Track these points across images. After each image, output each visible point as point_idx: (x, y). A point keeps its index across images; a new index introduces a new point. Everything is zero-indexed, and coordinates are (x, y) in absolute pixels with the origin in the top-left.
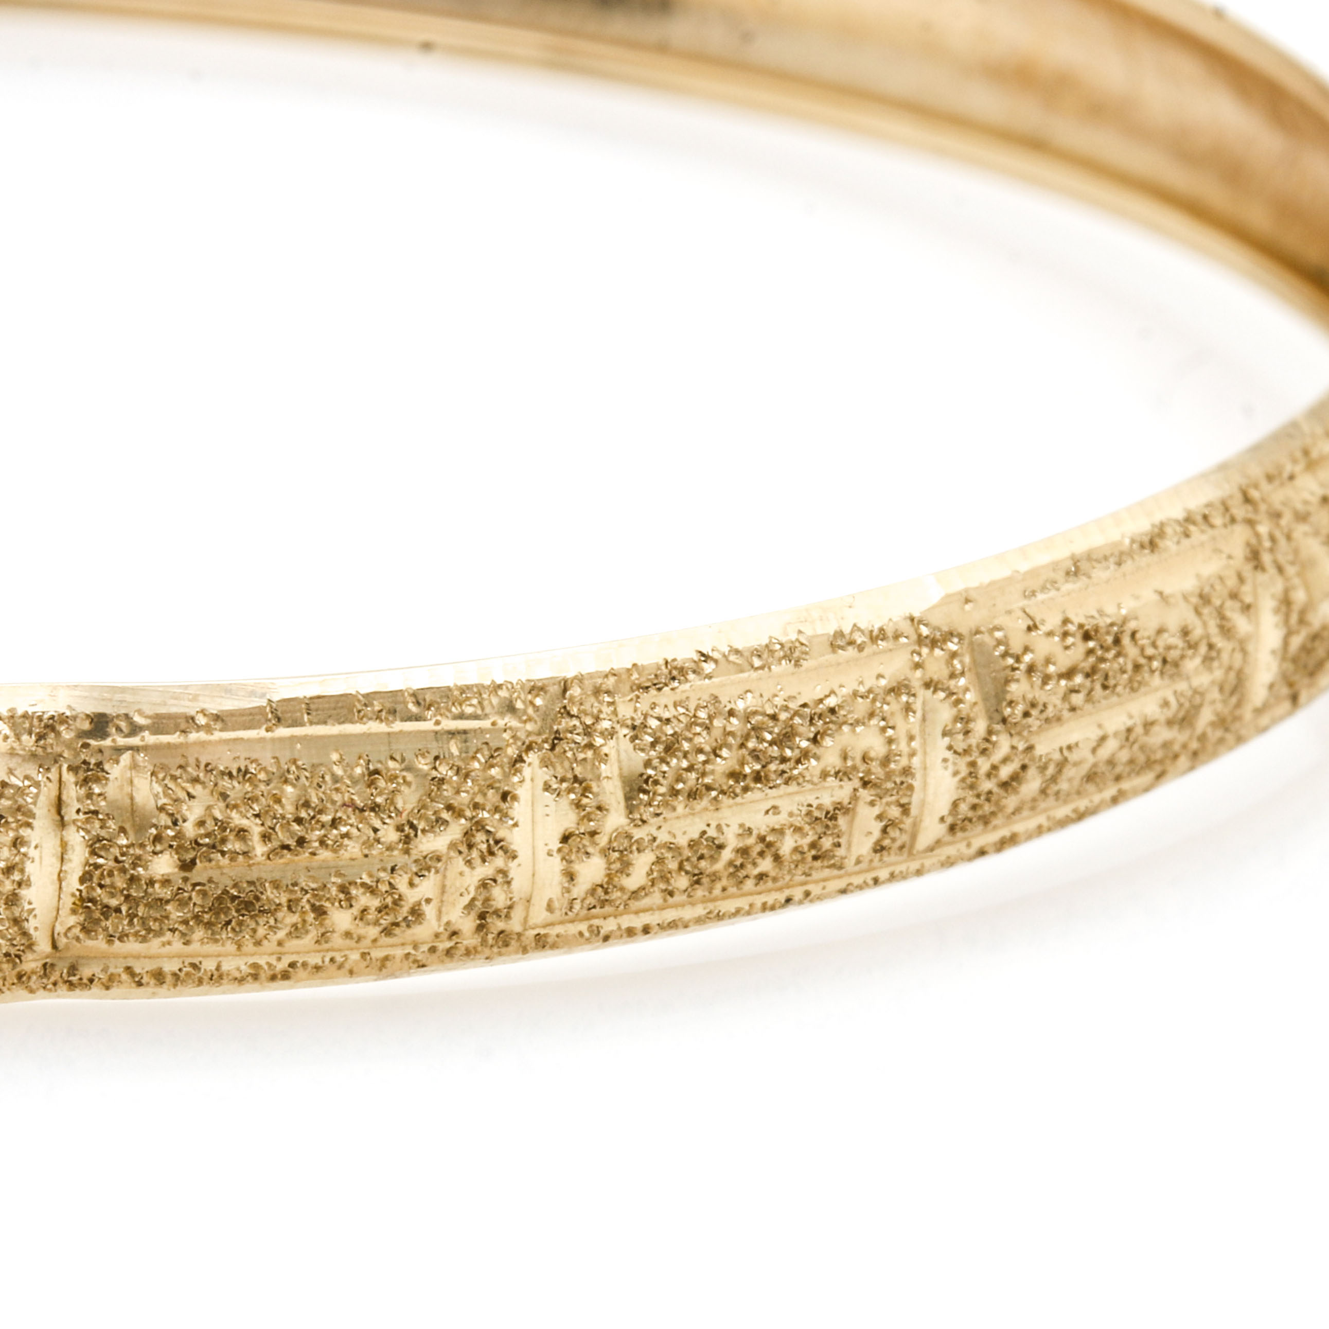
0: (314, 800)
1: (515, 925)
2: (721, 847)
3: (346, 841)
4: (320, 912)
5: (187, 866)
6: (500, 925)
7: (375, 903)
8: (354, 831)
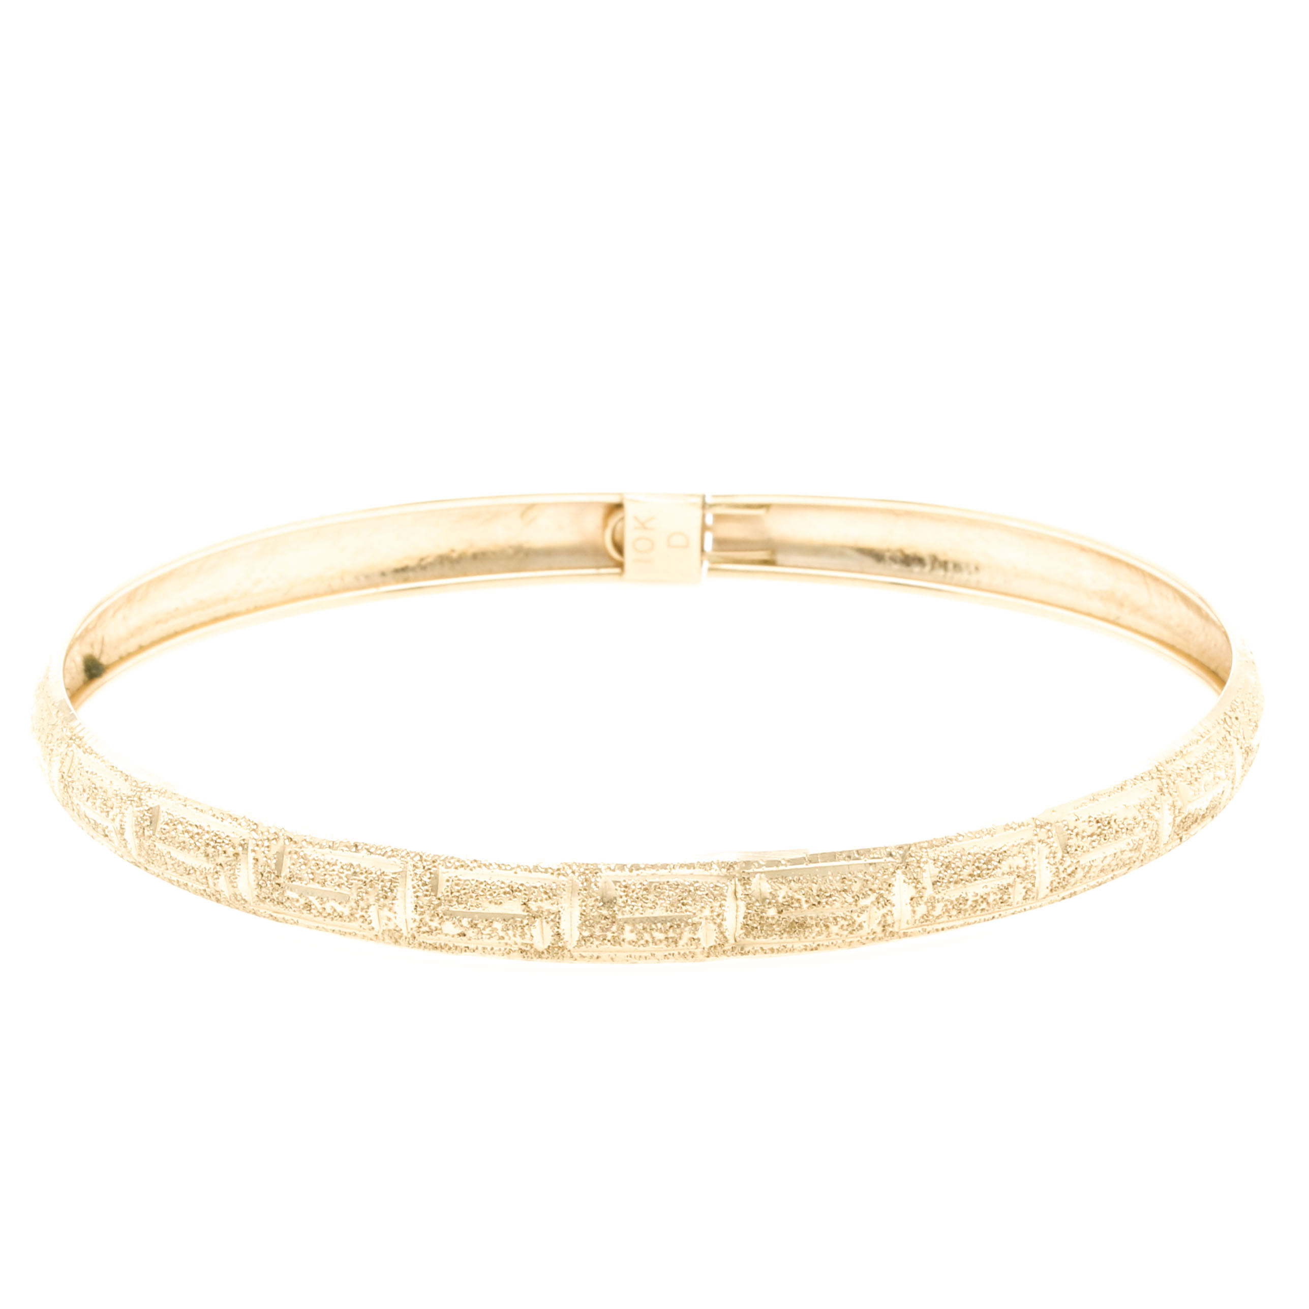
0: (823, 889)
1: (895, 929)
2: (967, 900)
3: (835, 902)
4: (827, 927)
5: (780, 912)
6: (890, 929)
7: (846, 923)
8: (837, 899)
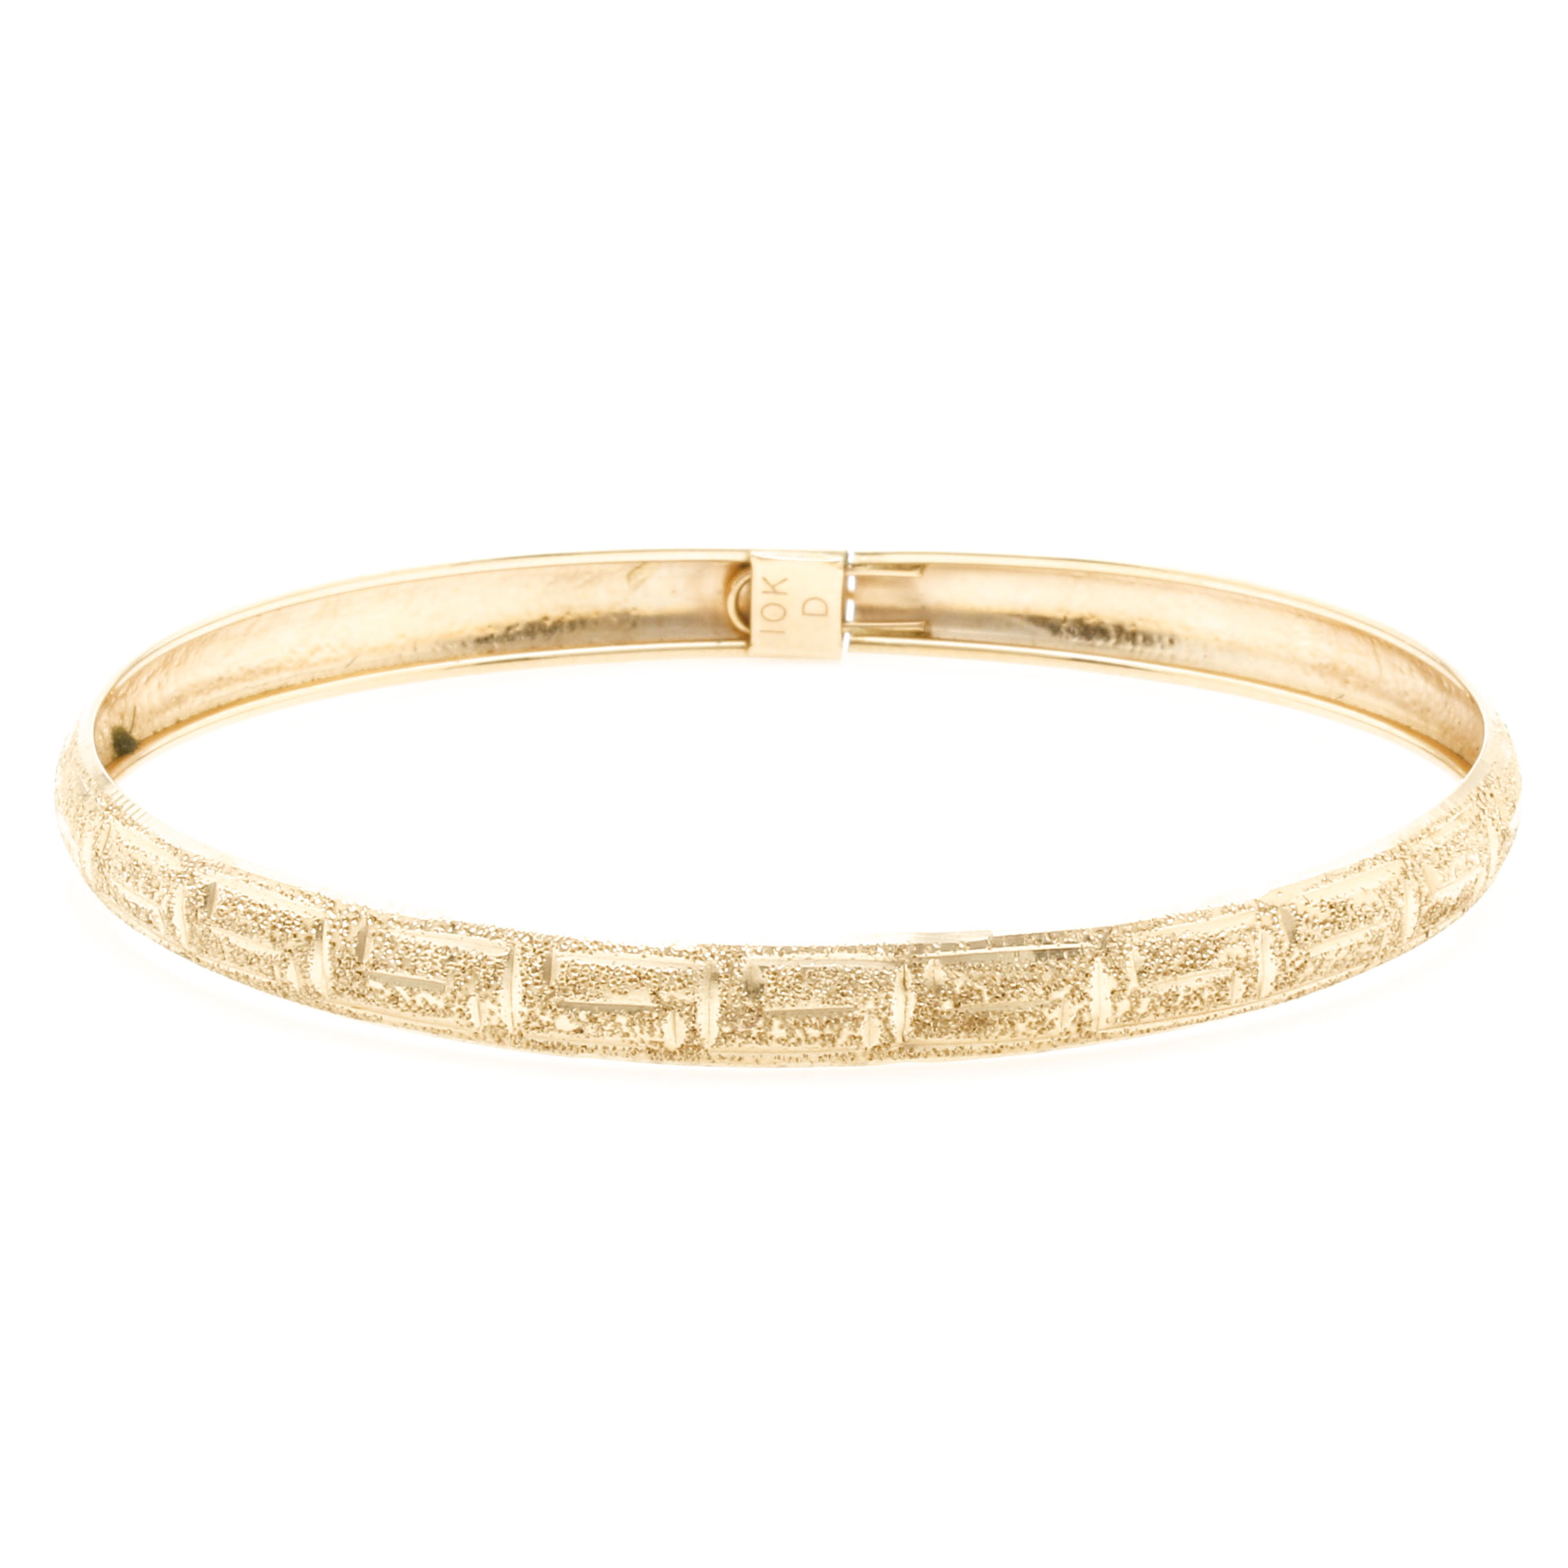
0: (1008, 978)
1: (1093, 1029)
2: (1177, 995)
3: (1022, 994)
4: (1012, 1024)
5: (957, 1006)
6: (1087, 1029)
7: (1035, 1020)
8: (1025, 991)
